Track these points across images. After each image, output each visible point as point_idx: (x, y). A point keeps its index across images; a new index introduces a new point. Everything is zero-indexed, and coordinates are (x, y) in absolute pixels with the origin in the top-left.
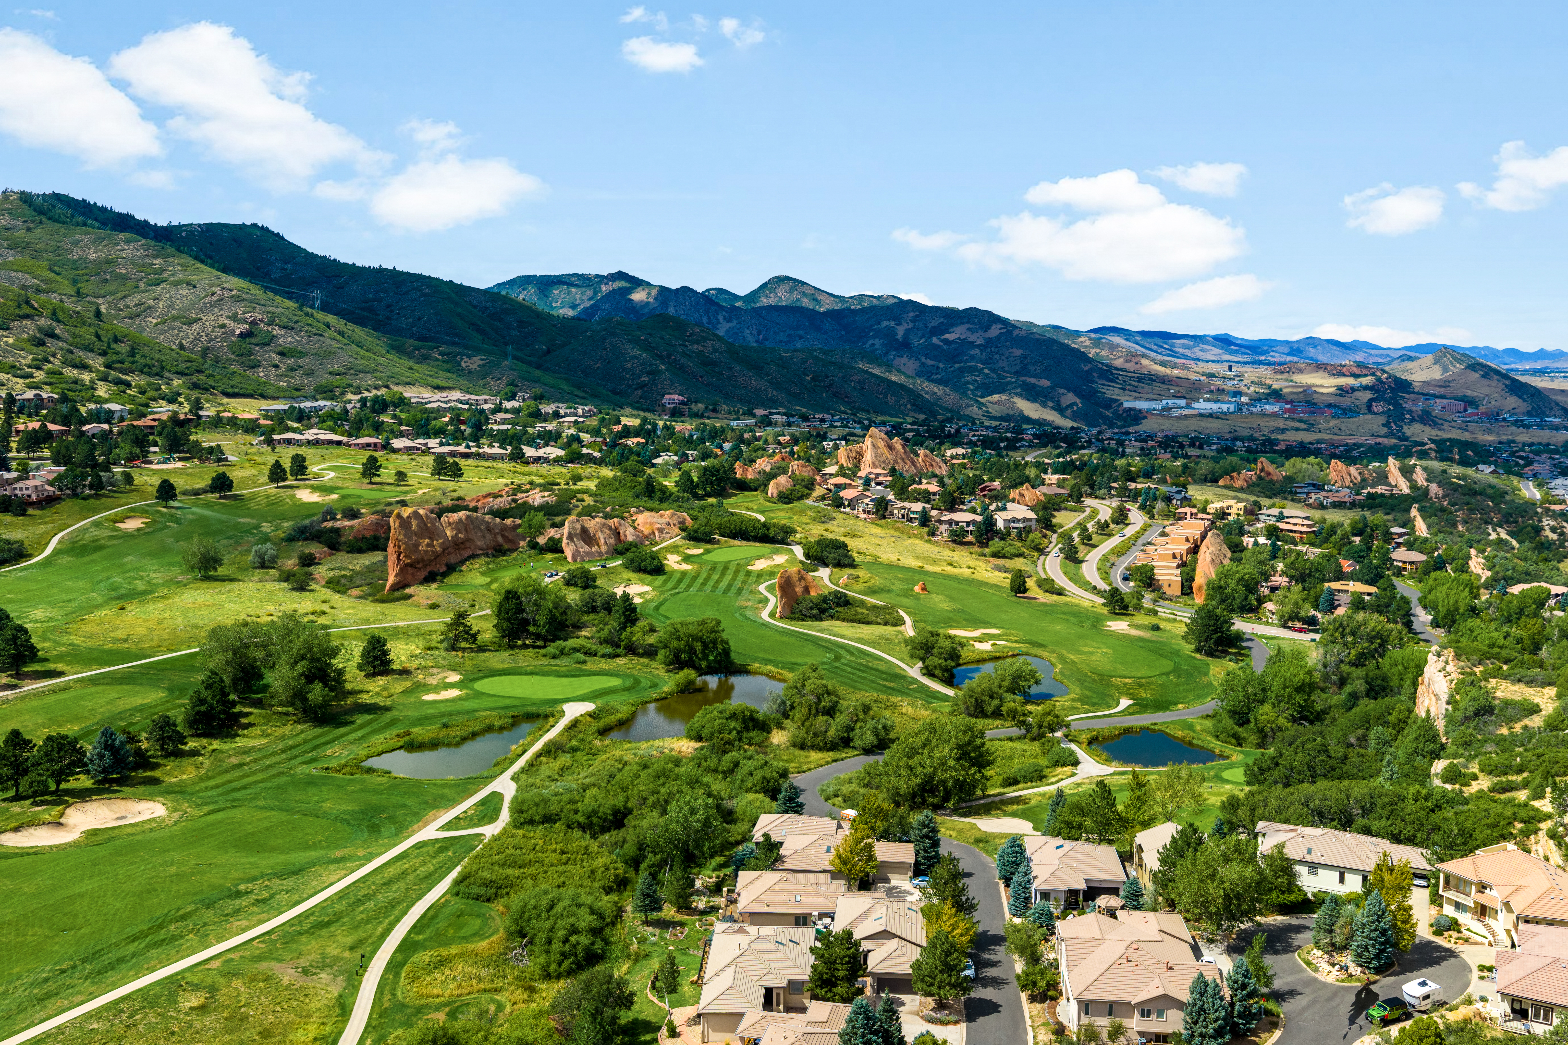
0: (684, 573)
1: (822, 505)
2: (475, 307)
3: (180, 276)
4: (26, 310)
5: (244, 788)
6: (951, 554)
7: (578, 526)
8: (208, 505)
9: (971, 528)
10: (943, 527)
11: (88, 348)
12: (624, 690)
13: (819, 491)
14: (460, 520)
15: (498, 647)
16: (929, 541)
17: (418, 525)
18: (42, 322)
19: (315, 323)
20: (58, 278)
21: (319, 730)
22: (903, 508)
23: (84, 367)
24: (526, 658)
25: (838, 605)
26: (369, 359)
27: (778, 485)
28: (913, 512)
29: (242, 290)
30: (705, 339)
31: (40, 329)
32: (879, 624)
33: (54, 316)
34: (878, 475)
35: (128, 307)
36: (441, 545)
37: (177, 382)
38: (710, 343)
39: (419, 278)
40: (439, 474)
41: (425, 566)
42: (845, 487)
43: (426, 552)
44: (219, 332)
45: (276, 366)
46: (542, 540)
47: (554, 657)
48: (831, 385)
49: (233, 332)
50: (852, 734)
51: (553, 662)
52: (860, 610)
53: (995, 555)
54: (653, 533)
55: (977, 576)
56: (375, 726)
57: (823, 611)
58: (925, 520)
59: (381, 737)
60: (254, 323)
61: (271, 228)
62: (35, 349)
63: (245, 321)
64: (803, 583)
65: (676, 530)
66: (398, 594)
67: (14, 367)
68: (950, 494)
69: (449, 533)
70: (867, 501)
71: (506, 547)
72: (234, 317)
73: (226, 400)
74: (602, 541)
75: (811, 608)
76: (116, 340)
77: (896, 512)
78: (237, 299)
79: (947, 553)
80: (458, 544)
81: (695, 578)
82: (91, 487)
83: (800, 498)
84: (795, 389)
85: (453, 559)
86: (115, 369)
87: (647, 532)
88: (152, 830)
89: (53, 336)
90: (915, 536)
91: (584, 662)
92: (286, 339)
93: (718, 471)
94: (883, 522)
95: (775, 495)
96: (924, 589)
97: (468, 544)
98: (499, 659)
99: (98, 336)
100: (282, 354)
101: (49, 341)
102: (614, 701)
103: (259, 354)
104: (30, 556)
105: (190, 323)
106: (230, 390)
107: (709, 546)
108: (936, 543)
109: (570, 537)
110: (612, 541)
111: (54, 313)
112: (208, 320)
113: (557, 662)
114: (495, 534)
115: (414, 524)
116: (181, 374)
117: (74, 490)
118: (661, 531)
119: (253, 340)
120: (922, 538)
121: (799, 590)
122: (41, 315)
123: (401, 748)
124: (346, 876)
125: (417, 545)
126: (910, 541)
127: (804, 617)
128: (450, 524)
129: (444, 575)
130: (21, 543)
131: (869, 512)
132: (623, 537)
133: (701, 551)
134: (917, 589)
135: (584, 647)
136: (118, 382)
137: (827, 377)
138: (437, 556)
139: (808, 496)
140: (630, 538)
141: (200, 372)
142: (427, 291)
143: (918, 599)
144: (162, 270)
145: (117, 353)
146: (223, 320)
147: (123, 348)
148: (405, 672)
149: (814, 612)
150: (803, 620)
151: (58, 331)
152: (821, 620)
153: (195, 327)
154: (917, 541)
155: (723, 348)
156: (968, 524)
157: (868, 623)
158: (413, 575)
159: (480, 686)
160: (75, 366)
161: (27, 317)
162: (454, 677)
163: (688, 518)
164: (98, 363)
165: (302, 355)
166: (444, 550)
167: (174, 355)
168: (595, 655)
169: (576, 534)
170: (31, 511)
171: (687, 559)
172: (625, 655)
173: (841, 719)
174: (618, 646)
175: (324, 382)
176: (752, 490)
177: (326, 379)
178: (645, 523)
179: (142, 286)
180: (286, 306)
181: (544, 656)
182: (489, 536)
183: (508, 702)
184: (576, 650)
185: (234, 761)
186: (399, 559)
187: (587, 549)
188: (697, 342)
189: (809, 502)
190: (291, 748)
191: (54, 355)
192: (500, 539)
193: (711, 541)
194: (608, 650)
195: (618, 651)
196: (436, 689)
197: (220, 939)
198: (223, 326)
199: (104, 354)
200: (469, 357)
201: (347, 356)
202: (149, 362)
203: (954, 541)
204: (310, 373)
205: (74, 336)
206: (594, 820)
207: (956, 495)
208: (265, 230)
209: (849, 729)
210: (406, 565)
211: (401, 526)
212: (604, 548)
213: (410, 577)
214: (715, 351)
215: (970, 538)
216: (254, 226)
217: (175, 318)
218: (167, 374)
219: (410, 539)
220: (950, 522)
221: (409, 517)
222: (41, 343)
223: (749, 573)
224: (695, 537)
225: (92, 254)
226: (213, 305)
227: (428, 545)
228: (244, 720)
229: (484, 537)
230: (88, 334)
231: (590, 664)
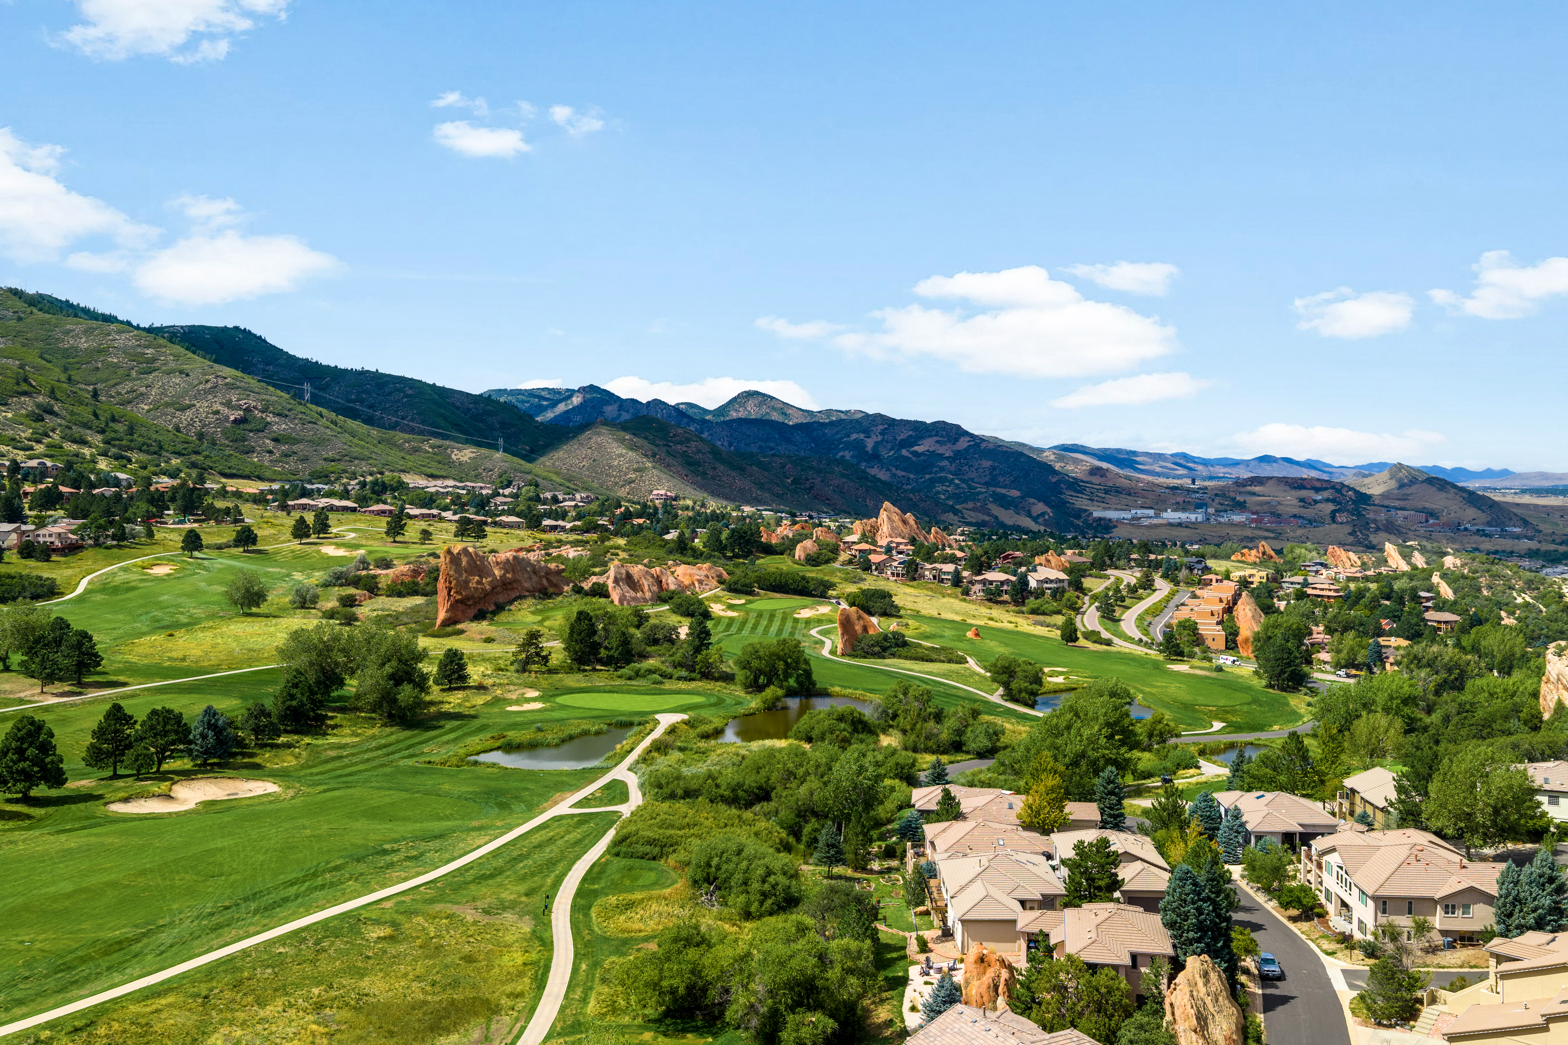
0: (732, 620)
1: (850, 568)
2: (458, 408)
3: (172, 365)
4: (25, 387)
5: (350, 774)
6: (988, 611)
7: (623, 571)
8: (233, 557)
9: (1005, 587)
10: (977, 587)
11: (86, 426)
12: (711, 705)
13: (844, 556)
14: (508, 560)
15: (570, 670)
16: (964, 600)
17: (468, 562)
18: (40, 399)
19: (308, 412)
20: (49, 365)
21: (408, 733)
22: (933, 569)
23: (83, 442)
24: (602, 677)
25: (897, 645)
26: (363, 447)
27: (805, 548)
28: (945, 573)
29: (235, 378)
30: (688, 440)
31: (39, 406)
32: (943, 662)
33: (52, 394)
34: (898, 544)
35: (119, 394)
36: (490, 583)
37: (175, 462)
38: (693, 444)
39: (402, 380)
40: (462, 535)
41: (475, 603)
42: (871, 552)
43: (476, 589)
44: (212, 418)
45: (270, 452)
46: (586, 586)
47: (630, 679)
48: (812, 488)
49: (227, 418)
50: (964, 738)
51: (629, 682)
52: (919, 650)
53: (1034, 612)
54: (693, 584)
55: (1019, 629)
56: (465, 730)
57: (884, 649)
58: (957, 581)
59: (476, 739)
60: (248, 410)
61: (254, 331)
62: (34, 425)
63: (239, 407)
64: (861, 622)
65: (714, 583)
66: (449, 629)
67: (13, 439)
68: (978, 558)
69: (497, 572)
70: (895, 564)
71: (551, 590)
72: (228, 404)
73: (223, 480)
74: (646, 588)
75: (873, 645)
76: (113, 419)
77: (927, 573)
78: (231, 387)
79: (984, 611)
80: (505, 585)
81: (744, 623)
82: (114, 537)
83: (827, 562)
84: (779, 490)
85: (501, 599)
86: (114, 446)
87: (687, 582)
88: (270, 802)
89: (51, 412)
90: (949, 595)
91: (661, 683)
92: (280, 427)
93: (745, 533)
94: (915, 583)
95: (802, 557)
96: (977, 635)
97: (515, 585)
98: (573, 680)
99: (96, 415)
100: (276, 440)
101: (48, 418)
102: (705, 713)
103: (253, 439)
104: (62, 594)
105: (184, 409)
106: (227, 471)
107: (751, 598)
108: (970, 602)
109: (616, 581)
110: (655, 588)
111: (52, 391)
112: (202, 406)
113: (633, 682)
114: (541, 577)
115: (464, 561)
116: (178, 454)
117: (96, 539)
118: (700, 582)
119: (247, 426)
120: (956, 597)
121: (858, 628)
122: (39, 393)
123: (498, 748)
124: (491, 841)
125: (467, 582)
126: (945, 600)
127: (866, 655)
128: (498, 563)
129: (494, 613)
130: (53, 581)
131: (898, 575)
132: (665, 586)
133: (743, 601)
134: (970, 634)
135: (659, 669)
136: (117, 457)
137: (808, 480)
138: (486, 595)
139: (834, 560)
140: (672, 587)
141: (197, 453)
142: (410, 392)
143: (973, 643)
144: (154, 360)
145: (115, 431)
146: (217, 407)
147: (121, 428)
148: (481, 688)
149: (877, 649)
150: (865, 657)
151: (56, 408)
152: (884, 658)
153: (188, 413)
154: (952, 600)
155: (706, 449)
156: (1002, 583)
157: (932, 661)
158: (463, 611)
159: (560, 700)
160: (74, 441)
161: (25, 393)
162: (534, 694)
163: (724, 573)
164: (96, 439)
165: (296, 441)
166: (493, 588)
167: (171, 436)
168: (671, 678)
169: (622, 579)
170: (54, 558)
171: (731, 607)
172: (700, 680)
173: (951, 723)
174: (694, 671)
175: (319, 468)
176: (777, 553)
177: (320, 465)
178: (685, 574)
179: (134, 374)
180: (279, 397)
181: (619, 677)
182: (535, 579)
183: (595, 713)
184: (650, 671)
185: (332, 753)
186: (449, 595)
187: (632, 594)
188: (681, 443)
189: (837, 565)
190: (385, 746)
191: (53, 430)
192: (545, 582)
193: (751, 593)
194: (684, 673)
195: (693, 675)
196: (517, 702)
197: (383, 886)
198: (217, 412)
199: (102, 432)
200: (460, 450)
201: (340, 444)
202: (148, 441)
203: (990, 600)
204: (305, 459)
205: (72, 413)
206: (740, 793)
207: (983, 559)
208: (247, 333)
209: (960, 732)
210: (457, 601)
211: (451, 561)
212: (648, 595)
213: (460, 614)
214: (699, 451)
215: (1006, 597)
216: (236, 328)
217: (167, 405)
218: (165, 454)
219: (461, 575)
220: (984, 582)
221: (458, 554)
222: (39, 419)
223: (796, 621)
224: (734, 589)
225: (83, 344)
226: (207, 392)
227: (478, 583)
228: (329, 722)
229: (530, 579)
230: (85, 413)
231: (668, 685)
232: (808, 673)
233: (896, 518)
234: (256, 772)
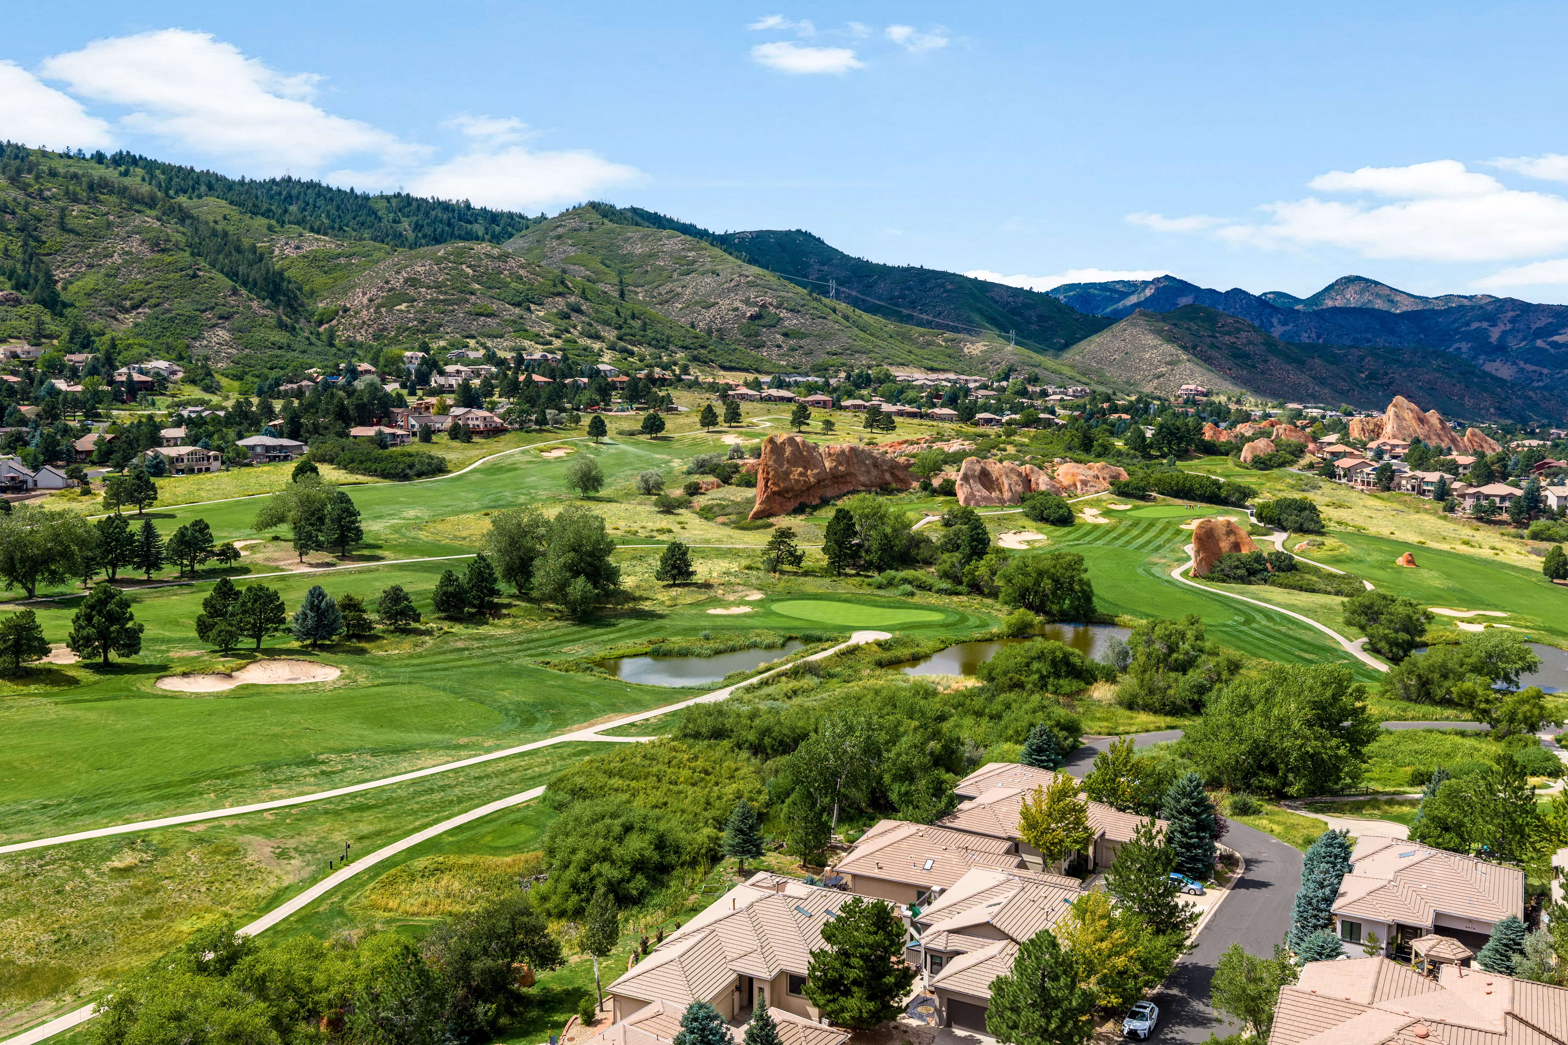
0: (1096, 527)
1: (1309, 474)
3: (708, 266)
4: (560, 289)
5: (446, 669)
6: (1471, 533)
7: (978, 468)
8: (636, 444)
9: (1507, 504)
10: (1467, 502)
11: (606, 323)
12: (941, 626)
13: (1308, 459)
14: (843, 452)
15: (824, 574)
16: (1445, 518)
17: (792, 452)
18: (572, 299)
19: (821, 307)
20: (607, 270)
21: (575, 629)
22: (1412, 477)
23: (597, 337)
24: (847, 585)
25: (1280, 569)
26: (868, 341)
27: (1254, 448)
28: (1427, 483)
29: (757, 276)
30: (1238, 330)
31: (568, 305)
32: (1329, 593)
33: (583, 294)
34: (1394, 446)
35: (660, 294)
36: (815, 475)
37: (680, 355)
38: (1244, 334)
39: (944, 275)
40: (871, 426)
41: (796, 496)
42: (1345, 455)
43: (798, 481)
44: (732, 314)
45: (779, 346)
46: (936, 482)
47: (880, 587)
48: (1390, 383)
49: (744, 314)
50: (1205, 697)
51: (877, 592)
52: (1307, 576)
53: (1535, 536)
54: (1075, 485)
55: (1501, 558)
56: (635, 631)
57: (1252, 573)
58: (1442, 493)
59: (630, 642)
60: (764, 306)
61: (814, 233)
62: (559, 321)
63: (756, 304)
64: (1232, 538)
65: (1106, 484)
66: (759, 522)
67: (537, 335)
68: (1486, 466)
69: (827, 464)
70: (1368, 470)
71: (894, 485)
72: (747, 302)
73: (721, 373)
74: (1006, 487)
75: (1237, 567)
76: (633, 317)
77: (1404, 482)
78: (751, 285)
79: (1466, 532)
80: (837, 478)
81: (1108, 532)
82: (537, 422)
83: (1282, 465)
84: (1343, 385)
85: (829, 493)
86: (625, 341)
87: (1066, 483)
88: (304, 692)
89: (578, 311)
90: (1426, 511)
91: (912, 594)
92: (791, 322)
93: (1178, 429)
94: (1386, 494)
95: (1249, 459)
96: (1411, 561)
97: (849, 479)
98: (822, 585)
99: (618, 313)
100: (785, 335)
101: (574, 315)
102: (918, 635)
103: (765, 335)
104: (449, 472)
105: (708, 307)
106: (727, 364)
107: (1142, 503)
108: (1454, 520)
109: (966, 478)
110: (1019, 489)
111: (584, 292)
112: (724, 304)
113: (882, 592)
114: (883, 471)
115: (788, 451)
116: (685, 348)
117: (522, 423)
118: (1084, 483)
119: (762, 322)
120: (1435, 513)
121: (1225, 545)
122: (573, 293)
123: (646, 654)
125: (787, 473)
126: (1417, 516)
127: (1226, 578)
128: (830, 455)
129: (815, 508)
130: (443, 460)
131: (1369, 484)
132: (1033, 486)
133: (1129, 507)
134: (1401, 561)
135: (917, 579)
136: (625, 352)
137: (1386, 374)
138: (809, 488)
139: (1291, 463)
140: (1043, 487)
141: (703, 347)
142: (950, 287)
143: (1399, 573)
144: (694, 262)
145: (631, 327)
146: (737, 304)
147: (637, 324)
148: (707, 586)
149: (1242, 572)
150: (1224, 581)
151: (584, 308)
152: (1250, 583)
153: (712, 311)
154: (1426, 517)
155: (1260, 340)
156: (1503, 498)
157: (1313, 591)
158: (781, 505)
159: (776, 607)
160: (590, 337)
161: (560, 294)
162: (756, 596)
163: (1125, 474)
164: (611, 335)
165: (804, 336)
166: (819, 482)
167: (683, 331)
168: (930, 590)
169: (973, 476)
170: (476, 439)
171: (1107, 513)
172: (969, 594)
173: (1194, 676)
174: (961, 583)
175: (820, 361)
176: (1222, 454)
177: (822, 358)
178: (1067, 474)
179: (675, 275)
180: (795, 291)
181: (869, 585)
182: (874, 472)
183: (797, 623)
184: (905, 581)
185: (460, 644)
186: (766, 486)
187: (985, 493)
188: (1229, 334)
189: (1292, 469)
190: (533, 641)
191: (575, 327)
192: (888, 476)
193: (1144, 498)
194: (946, 585)
195: (960, 588)
196: (726, 605)
197: (238, 803)
198: (736, 309)
199: (620, 328)
200: (972, 343)
201: (846, 337)
202: (659, 336)
203: (1480, 519)
204: (810, 353)
205: (597, 311)
206: (767, 741)
207: (1494, 467)
208: (808, 235)
209: (1202, 689)
210: (774, 493)
211: (772, 451)
212: (1007, 495)
213: (777, 507)
214: (1250, 342)
215: (1505, 517)
216: (799, 231)
217: (697, 303)
218: (672, 348)
219: (781, 466)
220: (1477, 496)
221: (783, 443)
222: (567, 317)
223: (1179, 532)
224: (1123, 491)
225: (639, 249)
226: (729, 290)
227: (801, 474)
228: (505, 611)
229: (868, 472)
230: (609, 311)
231: (920, 598)
232: (1087, 596)
233: (1408, 416)
234: (358, 658)
